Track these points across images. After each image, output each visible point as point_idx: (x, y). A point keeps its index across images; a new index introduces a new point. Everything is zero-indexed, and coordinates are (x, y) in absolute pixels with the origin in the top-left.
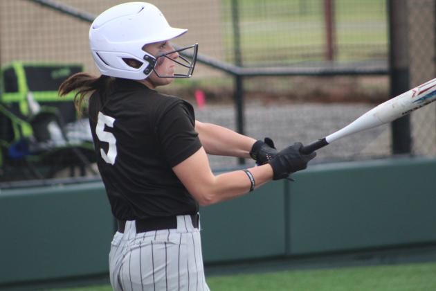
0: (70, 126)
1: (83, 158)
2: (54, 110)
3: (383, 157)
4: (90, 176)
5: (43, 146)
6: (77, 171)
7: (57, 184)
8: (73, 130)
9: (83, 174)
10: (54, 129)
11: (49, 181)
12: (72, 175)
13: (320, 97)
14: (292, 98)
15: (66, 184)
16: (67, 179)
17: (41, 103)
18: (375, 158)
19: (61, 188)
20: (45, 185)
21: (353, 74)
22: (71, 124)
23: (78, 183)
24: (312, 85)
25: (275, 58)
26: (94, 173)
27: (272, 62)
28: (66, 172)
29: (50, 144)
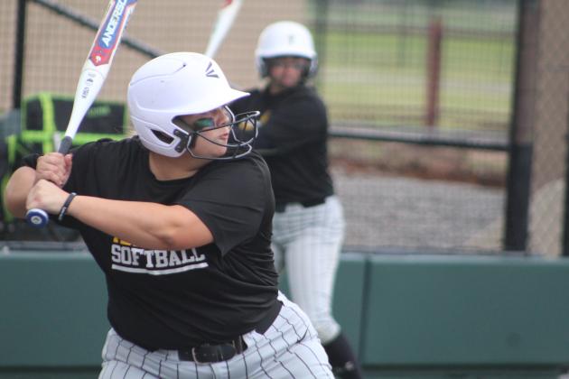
3: (492, 253)
11: (70, 245)
13: (417, 171)
14: (383, 168)
18: (481, 253)
20: (66, 250)
21: (463, 146)
24: (409, 154)
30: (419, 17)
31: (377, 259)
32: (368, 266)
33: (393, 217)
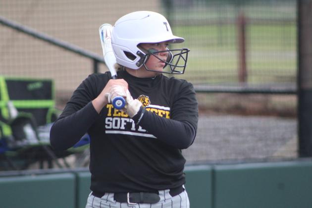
0: (41, 128)
1: (51, 154)
2: (29, 115)
4: (56, 169)
5: (19, 143)
6: (46, 164)
7: (30, 175)
8: (43, 132)
9: (50, 166)
10: (29, 130)
11: (23, 172)
12: (41, 167)
14: (217, 110)
15: (37, 174)
16: (38, 170)
17: (19, 110)
19: (33, 178)
20: (21, 175)
22: (42, 127)
23: (47, 174)
24: (233, 101)
25: (201, 78)
26: (60, 166)
27: (199, 82)
28: (37, 165)
29: (25, 142)
30: (230, 13)
31: (219, 168)
32: (213, 173)
33: (227, 141)
